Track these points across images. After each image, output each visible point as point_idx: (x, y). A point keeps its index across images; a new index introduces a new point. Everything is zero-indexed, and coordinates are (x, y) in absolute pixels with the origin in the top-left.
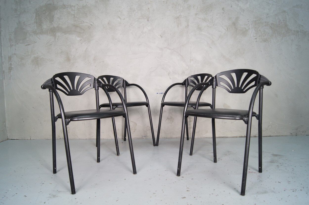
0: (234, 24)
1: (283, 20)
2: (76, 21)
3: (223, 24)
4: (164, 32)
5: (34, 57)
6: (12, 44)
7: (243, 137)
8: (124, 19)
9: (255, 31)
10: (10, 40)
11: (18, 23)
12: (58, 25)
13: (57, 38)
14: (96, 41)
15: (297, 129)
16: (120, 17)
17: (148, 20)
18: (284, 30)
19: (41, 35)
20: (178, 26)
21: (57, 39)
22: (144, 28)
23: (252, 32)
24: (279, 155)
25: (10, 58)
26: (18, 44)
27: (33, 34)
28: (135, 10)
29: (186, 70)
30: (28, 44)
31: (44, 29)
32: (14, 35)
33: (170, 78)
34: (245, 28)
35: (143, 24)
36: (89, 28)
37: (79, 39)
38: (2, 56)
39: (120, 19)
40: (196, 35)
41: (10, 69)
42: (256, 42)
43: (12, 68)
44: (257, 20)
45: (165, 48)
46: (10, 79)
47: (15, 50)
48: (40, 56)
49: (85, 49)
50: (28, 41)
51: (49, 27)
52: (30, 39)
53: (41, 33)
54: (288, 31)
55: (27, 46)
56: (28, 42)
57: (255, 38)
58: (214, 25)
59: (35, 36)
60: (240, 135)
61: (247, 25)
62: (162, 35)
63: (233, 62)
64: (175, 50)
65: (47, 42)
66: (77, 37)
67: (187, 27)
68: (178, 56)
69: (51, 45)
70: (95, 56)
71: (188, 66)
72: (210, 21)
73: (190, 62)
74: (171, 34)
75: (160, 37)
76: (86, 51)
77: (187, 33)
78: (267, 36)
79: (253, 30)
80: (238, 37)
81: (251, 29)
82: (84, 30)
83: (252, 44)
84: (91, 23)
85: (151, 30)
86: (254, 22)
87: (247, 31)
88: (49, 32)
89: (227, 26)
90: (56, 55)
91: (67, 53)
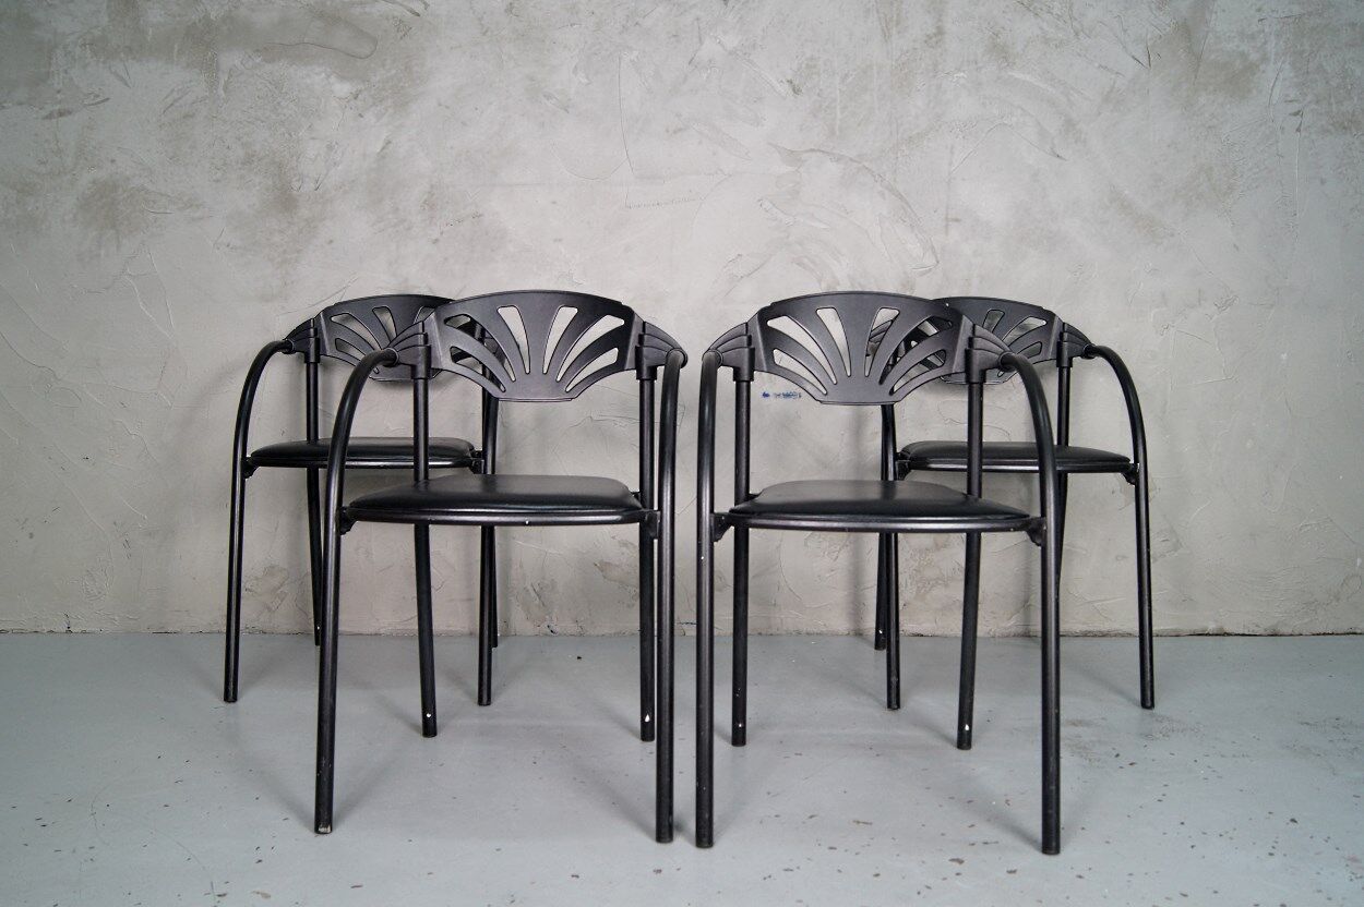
0: (1187, 32)
3: (1125, 31)
4: (807, 65)
5: (94, 182)
7: (1208, 635)
9: (1292, 75)
12: (226, 8)
13: (223, 78)
14: (440, 105)
19: (134, 58)
20: (886, 36)
21: (226, 89)
22: (700, 39)
23: (1281, 75)
27: (89, 52)
29: (923, 274)
30: (57, 107)
31: (151, 31)
34: (1242, 53)
35: (698, 19)
36: (403, 29)
37: (343, 89)
40: (979, 84)
42: (1298, 130)
44: (1310, 14)
45: (812, 150)
48: (128, 179)
49: (380, 147)
51: (181, 16)
52: (71, 79)
53: (130, 49)
55: (54, 120)
56: (59, 96)
57: (1295, 107)
58: (1077, 34)
59: (101, 65)
60: (1197, 626)
61: (1253, 37)
62: (796, 82)
63: (1172, 235)
64: (866, 164)
65: (169, 101)
66: (333, 79)
67: (934, 39)
68: (882, 195)
69: (192, 116)
70: (432, 186)
71: (934, 253)
72: (1055, 11)
73: (947, 233)
74: (846, 75)
75: (785, 89)
76: (382, 156)
77: (931, 74)
78: (1355, 101)
79: (1288, 67)
80: (1202, 100)
81: (1275, 63)
82: (375, 41)
83: (1277, 142)
84: (411, 6)
85: (740, 54)
86: (1290, 20)
87: (1251, 68)
88: (176, 47)
89: (1150, 43)
90: (220, 173)
91: (280, 166)
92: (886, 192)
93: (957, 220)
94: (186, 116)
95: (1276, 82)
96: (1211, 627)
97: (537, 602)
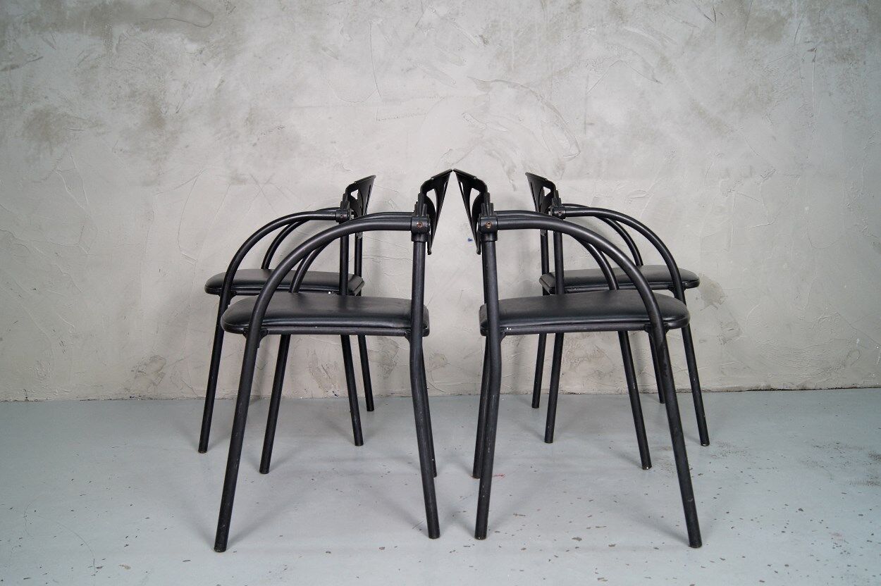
4: (492, 25)
5: (35, 111)
7: (760, 390)
9: (809, 25)
13: (115, 42)
14: (255, 56)
19: (58, 31)
20: (543, 6)
21: (117, 49)
22: (422, 10)
23: (802, 25)
27: (29, 27)
29: (570, 159)
30: (9, 64)
31: (68, 13)
33: (514, 186)
34: (776, 12)
36: (230, 7)
37: (193, 47)
40: (605, 35)
42: (814, 61)
45: (497, 81)
48: (56, 108)
49: (217, 83)
50: (10, 53)
51: (87, 3)
52: (18, 45)
53: (55, 24)
55: (8, 72)
56: (11, 57)
57: (811, 46)
59: (37, 35)
60: (753, 385)
62: (485, 37)
63: (732, 131)
64: (533, 89)
65: (81, 57)
66: (186, 41)
67: (575, 7)
68: (543, 109)
69: (96, 67)
70: (251, 109)
71: (577, 145)
73: (585, 133)
74: (518, 31)
75: (477, 41)
76: (218, 90)
77: (573, 30)
78: (851, 42)
79: (806, 19)
80: (750, 42)
81: (798, 17)
82: (212, 16)
83: (800, 69)
85: (448, 18)
87: (782, 21)
88: (85, 22)
89: (715, 6)
90: (115, 104)
91: (153, 98)
92: (545, 106)
93: (591, 124)
94: (93, 67)
95: (798, 30)
96: (763, 385)
97: (326, 376)
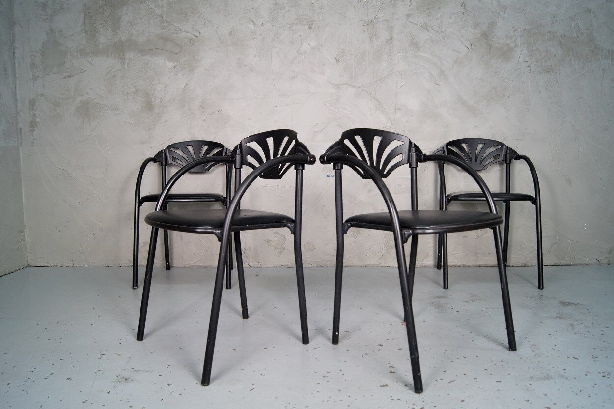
0: (486, 36)
1: (586, 29)
2: (165, 29)
3: (462, 36)
4: (342, 52)
5: (81, 101)
6: (37, 75)
8: (262, 25)
9: (527, 52)
10: (33, 65)
11: (49, 32)
12: (128, 36)
13: (127, 62)
14: (206, 70)
15: (610, 252)
16: (253, 21)
17: (310, 28)
18: (587, 49)
19: (95, 56)
20: (371, 40)
21: (128, 66)
22: (301, 43)
23: (523, 52)
24: (575, 304)
25: (33, 103)
26: (48, 74)
27: (79, 54)
28: (285, 7)
30: (68, 74)
31: (101, 46)
32: (41, 57)
34: (507, 44)
35: (300, 36)
36: (191, 42)
37: (170, 65)
38: (16, 100)
39: (255, 24)
40: (407, 57)
41: (33, 125)
42: (530, 73)
43: (36, 122)
44: (533, 28)
45: (344, 84)
46: (33, 146)
47: (44, 86)
48: (93, 100)
49: (184, 86)
50: (68, 68)
51: (111, 40)
52: (72, 64)
53: (93, 52)
54: (595, 52)
55: (67, 79)
56: (69, 70)
57: (528, 64)
58: (444, 38)
59: (83, 59)
61: (511, 38)
62: (337, 58)
63: (482, 113)
64: (365, 89)
65: (108, 70)
66: (166, 61)
67: (389, 41)
68: (371, 100)
69: (116, 76)
70: (203, 100)
71: (391, 121)
72: (436, 29)
73: (396, 114)
74: (356, 55)
75: (334, 61)
76: (184, 89)
77: (389, 54)
78: (552, 62)
79: (525, 48)
80: (492, 62)
81: (520, 47)
82: (182, 47)
83: (522, 77)
84: (194, 33)
85: (317, 48)
86: (526, 31)
87: (511, 50)
88: (110, 51)
89: (472, 41)
90: (126, 97)
91: (147, 94)
93: (399, 109)
94: (114, 76)
95: (520, 55)
